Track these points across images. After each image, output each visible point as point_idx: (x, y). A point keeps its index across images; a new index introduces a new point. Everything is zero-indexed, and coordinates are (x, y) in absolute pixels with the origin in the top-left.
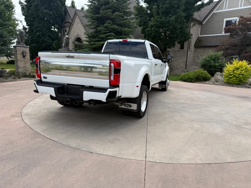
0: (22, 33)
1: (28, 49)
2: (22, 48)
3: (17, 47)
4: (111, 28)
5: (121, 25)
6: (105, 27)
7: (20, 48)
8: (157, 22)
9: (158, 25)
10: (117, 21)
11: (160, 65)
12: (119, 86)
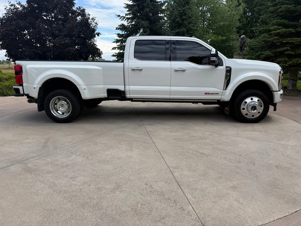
11: (173, 70)
12: (22, 85)
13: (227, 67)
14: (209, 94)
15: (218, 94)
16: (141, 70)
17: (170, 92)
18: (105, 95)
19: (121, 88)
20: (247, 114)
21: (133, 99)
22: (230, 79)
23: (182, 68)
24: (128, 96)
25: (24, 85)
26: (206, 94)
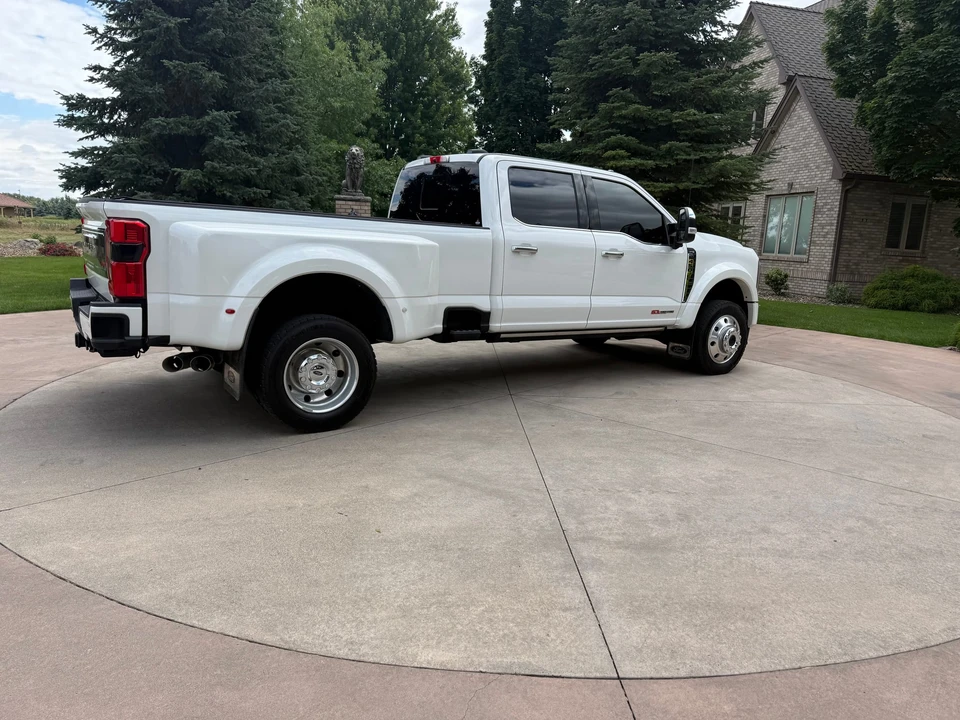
0: (354, 159)
1: (366, 208)
2: (350, 203)
3: (337, 202)
4: (623, 117)
5: (674, 102)
6: (609, 115)
7: (344, 202)
8: (913, 65)
9: (914, 80)
10: (659, 88)
11: (599, 255)
12: (142, 302)
13: (689, 250)
14: (658, 312)
15: (672, 312)
16: (533, 252)
17: (590, 312)
18: (438, 327)
19: (482, 303)
20: (716, 356)
21: (502, 336)
22: (693, 276)
23: (616, 250)
24: (495, 326)
25: (151, 299)
26: (653, 312)
